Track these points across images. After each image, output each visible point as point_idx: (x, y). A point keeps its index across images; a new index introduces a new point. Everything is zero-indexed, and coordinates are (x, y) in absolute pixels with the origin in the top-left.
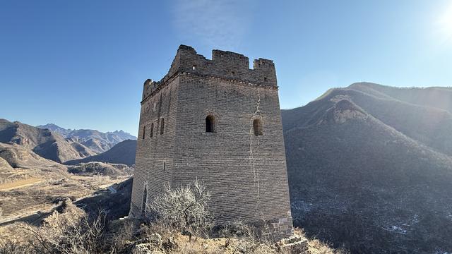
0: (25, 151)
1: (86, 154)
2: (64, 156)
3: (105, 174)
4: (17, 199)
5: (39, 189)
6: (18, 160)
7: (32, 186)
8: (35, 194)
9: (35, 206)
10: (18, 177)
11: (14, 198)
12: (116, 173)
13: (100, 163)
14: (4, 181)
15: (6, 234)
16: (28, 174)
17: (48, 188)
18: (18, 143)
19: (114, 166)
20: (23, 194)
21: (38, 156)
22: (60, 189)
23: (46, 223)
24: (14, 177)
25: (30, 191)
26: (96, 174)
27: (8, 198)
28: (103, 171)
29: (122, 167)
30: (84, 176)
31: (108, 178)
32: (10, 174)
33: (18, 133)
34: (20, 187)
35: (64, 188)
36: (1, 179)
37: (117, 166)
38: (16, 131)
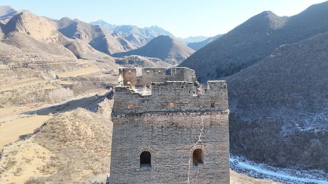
0: (84, 44)
1: (128, 48)
2: (112, 49)
4: (82, 83)
5: (96, 76)
6: (80, 52)
7: (91, 74)
8: (93, 80)
9: (95, 90)
10: (81, 66)
11: (80, 83)
12: (152, 65)
13: (139, 57)
14: (72, 69)
15: (72, 118)
16: (87, 64)
17: (102, 76)
18: (79, 38)
19: (150, 59)
20: (85, 79)
21: (93, 49)
22: (110, 77)
23: (100, 107)
24: (79, 66)
25: (90, 78)
26: (137, 66)
27: (76, 83)
28: (142, 64)
29: (157, 61)
32: (76, 64)
33: (78, 29)
34: (83, 74)
35: (112, 77)
36: (70, 67)
37: (152, 60)
38: (77, 27)
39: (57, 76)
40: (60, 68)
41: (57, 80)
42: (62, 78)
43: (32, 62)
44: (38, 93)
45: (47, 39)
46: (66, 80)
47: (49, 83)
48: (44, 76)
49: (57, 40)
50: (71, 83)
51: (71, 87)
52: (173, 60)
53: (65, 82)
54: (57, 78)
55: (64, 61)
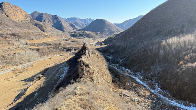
0: (48, 26)
2: (66, 29)
3: (89, 38)
4: (47, 47)
5: (58, 42)
6: (45, 29)
7: (54, 41)
8: (56, 45)
9: (58, 52)
10: (46, 36)
11: (46, 47)
12: (95, 37)
13: (86, 31)
14: (39, 38)
16: (51, 35)
17: (63, 42)
18: (44, 21)
19: (93, 33)
20: (50, 45)
21: (54, 28)
22: (69, 43)
24: (44, 36)
25: (54, 43)
26: (85, 37)
27: (42, 47)
28: (88, 36)
29: (98, 34)
30: (78, 38)
31: (91, 39)
32: (42, 35)
33: (43, 18)
34: (48, 41)
35: (72, 43)
36: (38, 37)
37: (95, 33)
38: (42, 17)
39: (26, 43)
40: (29, 38)
41: (26, 45)
42: (30, 44)
43: (7, 34)
44: (6, 56)
45: (22, 21)
46: (33, 45)
47: (19, 48)
48: (14, 43)
49: (29, 22)
50: (37, 48)
51: (38, 50)
52: (107, 33)
53: (33, 47)
54: (26, 44)
55: (33, 33)
